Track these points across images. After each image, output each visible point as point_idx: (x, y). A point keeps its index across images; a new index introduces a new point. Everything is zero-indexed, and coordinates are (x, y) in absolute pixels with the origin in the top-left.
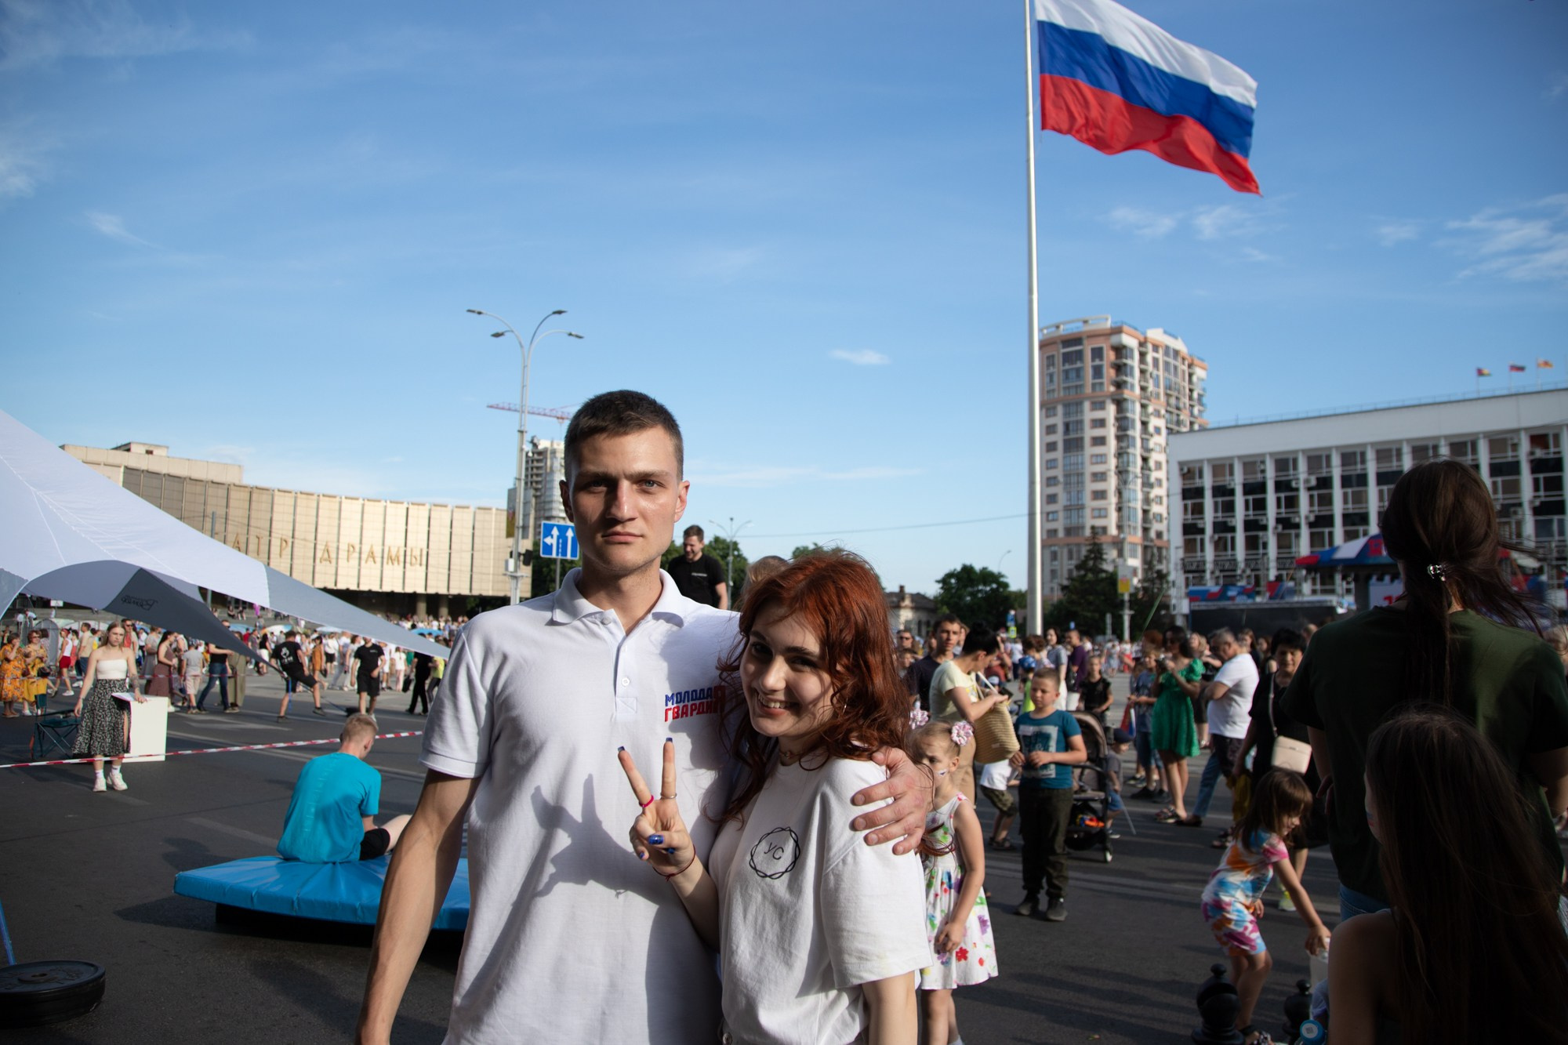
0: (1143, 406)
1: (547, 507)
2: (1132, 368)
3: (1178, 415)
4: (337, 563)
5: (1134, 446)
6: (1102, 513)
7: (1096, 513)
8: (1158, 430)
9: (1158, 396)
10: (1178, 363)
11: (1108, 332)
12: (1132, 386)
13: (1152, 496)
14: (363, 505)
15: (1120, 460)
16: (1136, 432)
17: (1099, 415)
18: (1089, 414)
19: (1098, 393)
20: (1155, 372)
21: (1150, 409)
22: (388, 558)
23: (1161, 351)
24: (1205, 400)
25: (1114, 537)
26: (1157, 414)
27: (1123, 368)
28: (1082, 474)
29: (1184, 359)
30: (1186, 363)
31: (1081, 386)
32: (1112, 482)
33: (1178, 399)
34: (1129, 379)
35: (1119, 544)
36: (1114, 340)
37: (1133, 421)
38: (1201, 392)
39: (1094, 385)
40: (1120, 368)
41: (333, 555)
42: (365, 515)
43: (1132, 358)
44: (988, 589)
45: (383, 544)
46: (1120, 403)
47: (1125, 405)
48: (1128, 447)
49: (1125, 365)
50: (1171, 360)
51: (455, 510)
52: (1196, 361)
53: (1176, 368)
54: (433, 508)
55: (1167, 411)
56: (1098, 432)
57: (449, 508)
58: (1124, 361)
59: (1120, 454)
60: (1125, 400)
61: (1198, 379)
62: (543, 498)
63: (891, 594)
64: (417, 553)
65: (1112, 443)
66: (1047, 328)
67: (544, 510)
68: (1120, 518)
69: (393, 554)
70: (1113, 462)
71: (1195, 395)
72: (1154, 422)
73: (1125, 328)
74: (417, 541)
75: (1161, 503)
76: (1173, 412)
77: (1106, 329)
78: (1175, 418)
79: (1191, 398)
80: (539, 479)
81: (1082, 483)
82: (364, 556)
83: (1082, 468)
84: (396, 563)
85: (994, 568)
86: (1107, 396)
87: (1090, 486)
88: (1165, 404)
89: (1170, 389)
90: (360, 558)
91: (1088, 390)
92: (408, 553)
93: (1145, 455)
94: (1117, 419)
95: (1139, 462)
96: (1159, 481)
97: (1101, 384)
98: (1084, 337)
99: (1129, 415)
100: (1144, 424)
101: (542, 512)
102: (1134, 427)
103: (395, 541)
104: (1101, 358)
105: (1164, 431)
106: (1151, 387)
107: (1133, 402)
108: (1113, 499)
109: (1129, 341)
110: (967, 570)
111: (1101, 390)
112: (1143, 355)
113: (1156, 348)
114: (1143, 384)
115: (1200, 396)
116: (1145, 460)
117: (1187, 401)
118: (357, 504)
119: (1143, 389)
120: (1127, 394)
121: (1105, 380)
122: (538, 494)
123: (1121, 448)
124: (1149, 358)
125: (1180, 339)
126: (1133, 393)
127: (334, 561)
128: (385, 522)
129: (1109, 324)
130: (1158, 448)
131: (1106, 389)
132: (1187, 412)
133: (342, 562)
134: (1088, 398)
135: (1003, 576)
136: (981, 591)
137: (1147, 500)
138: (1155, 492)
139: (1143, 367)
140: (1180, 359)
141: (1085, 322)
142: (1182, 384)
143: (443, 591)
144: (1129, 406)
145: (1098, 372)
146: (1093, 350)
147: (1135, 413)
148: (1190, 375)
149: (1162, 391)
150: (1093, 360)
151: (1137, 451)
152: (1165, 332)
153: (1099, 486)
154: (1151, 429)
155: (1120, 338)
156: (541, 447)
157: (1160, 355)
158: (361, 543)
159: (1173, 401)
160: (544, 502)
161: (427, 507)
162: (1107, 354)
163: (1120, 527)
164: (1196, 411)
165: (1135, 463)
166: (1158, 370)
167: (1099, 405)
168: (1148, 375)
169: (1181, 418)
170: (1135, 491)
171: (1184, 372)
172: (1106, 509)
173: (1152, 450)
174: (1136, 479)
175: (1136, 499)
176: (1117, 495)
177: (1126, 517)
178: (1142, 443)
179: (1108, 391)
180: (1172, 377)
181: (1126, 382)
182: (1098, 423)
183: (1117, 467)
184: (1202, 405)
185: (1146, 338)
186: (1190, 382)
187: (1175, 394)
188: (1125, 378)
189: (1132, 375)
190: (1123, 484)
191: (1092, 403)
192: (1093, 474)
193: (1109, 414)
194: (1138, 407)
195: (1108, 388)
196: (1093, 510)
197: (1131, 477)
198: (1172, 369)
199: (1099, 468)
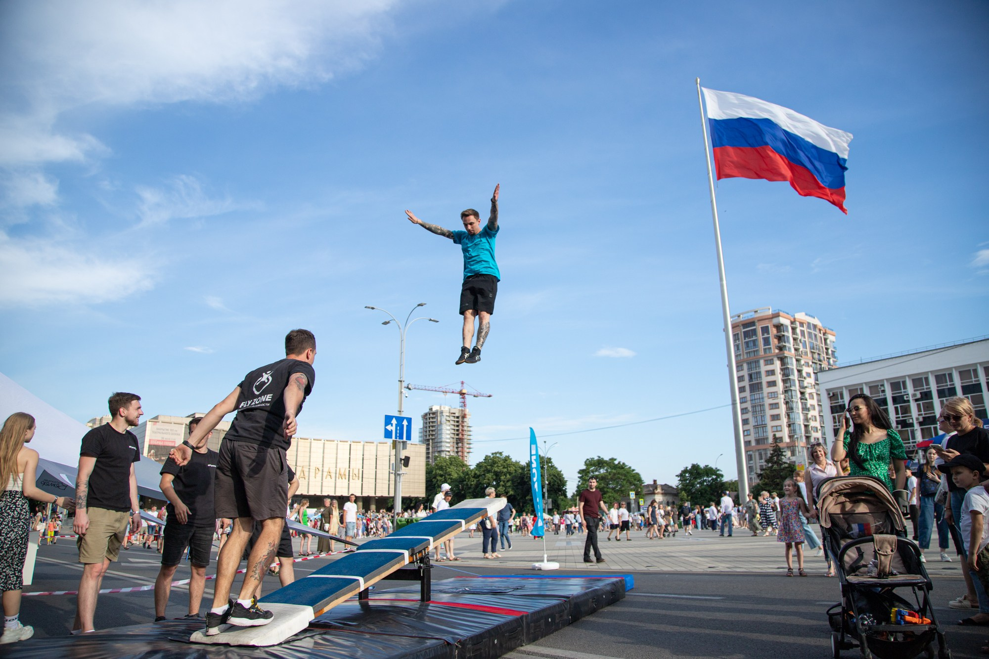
0: (798, 360)
1: (439, 445)
2: (788, 337)
3: (820, 365)
4: (309, 479)
5: (795, 385)
6: (779, 428)
7: (775, 429)
8: (809, 375)
9: (806, 353)
10: (817, 333)
11: (771, 316)
12: (789, 348)
13: (809, 416)
14: (324, 443)
15: (787, 395)
16: (795, 376)
17: (770, 367)
18: (764, 368)
19: (768, 354)
20: (803, 339)
21: (802, 362)
22: (339, 475)
23: (805, 326)
24: (836, 354)
25: (787, 443)
26: (807, 365)
27: (782, 338)
28: (763, 405)
29: (820, 330)
30: (822, 332)
31: (757, 351)
32: (783, 407)
33: (819, 354)
34: (787, 344)
35: (792, 448)
36: (775, 321)
37: (793, 369)
38: (833, 350)
39: (765, 350)
40: (780, 338)
41: (306, 474)
42: (325, 450)
43: (788, 331)
44: (710, 479)
45: (336, 467)
46: (782, 359)
47: (786, 360)
48: (791, 386)
49: (784, 335)
50: (812, 331)
51: (379, 444)
52: (828, 331)
53: (816, 336)
54: (366, 444)
55: (813, 362)
56: (771, 378)
57: (375, 444)
58: (783, 333)
59: (786, 391)
60: (786, 357)
61: (830, 341)
62: (436, 440)
63: (648, 486)
64: (356, 472)
65: (780, 386)
66: (735, 316)
68: (790, 431)
69: (342, 472)
70: (782, 396)
71: (830, 352)
72: (806, 370)
73: (781, 313)
74: (356, 465)
75: (816, 420)
76: (817, 362)
77: (769, 315)
78: (818, 367)
79: (827, 354)
80: (434, 429)
81: (764, 410)
82: (325, 474)
83: (763, 402)
84: (344, 479)
85: (713, 466)
86: (774, 356)
87: (769, 412)
88: (811, 358)
89: (813, 349)
90: (322, 477)
91: (762, 353)
92: (351, 472)
93: (802, 390)
94: (782, 370)
95: (799, 395)
96: (813, 406)
97: (770, 349)
98: (756, 321)
99: (789, 366)
100: (799, 371)
101: (436, 448)
102: (793, 374)
103: (343, 465)
104: (768, 332)
105: (813, 375)
106: (801, 349)
107: (791, 358)
108: (784, 420)
109: (784, 321)
110: (695, 467)
111: (770, 352)
112: (794, 329)
113: (802, 324)
114: (796, 347)
115: (833, 352)
116: (802, 393)
117: (825, 355)
118: (320, 444)
119: (796, 350)
120: (786, 353)
121: (772, 346)
122: (434, 437)
123: (786, 387)
124: (798, 331)
125: (816, 318)
126: (790, 353)
127: (307, 478)
128: (337, 454)
129: (770, 312)
130: (810, 386)
132: (826, 362)
133: (312, 478)
134: (762, 358)
135: (718, 470)
136: (705, 481)
137: (807, 419)
138: (811, 413)
139: (794, 336)
140: (817, 330)
141: (756, 312)
142: (821, 345)
143: (372, 494)
144: (789, 360)
145: (767, 341)
146: (762, 328)
147: (793, 365)
148: (825, 340)
149: (808, 350)
150: (763, 335)
151: (796, 388)
152: (806, 314)
153: (775, 412)
154: (804, 374)
155: (779, 320)
156: (434, 410)
157: (805, 329)
158: (323, 467)
159: (816, 356)
161: (362, 443)
162: (772, 330)
163: (790, 437)
164: (831, 361)
165: (796, 396)
166: (805, 338)
167: (770, 362)
168: (799, 341)
169: (823, 366)
170: (798, 413)
171: (821, 338)
172: (781, 426)
173: (806, 387)
174: (798, 405)
175: (799, 418)
176: (787, 416)
177: (794, 430)
178: (799, 383)
179: (774, 353)
180: (814, 341)
181: (785, 346)
182: (770, 373)
183: (784, 400)
184: (835, 358)
185: (795, 319)
186: (826, 343)
187: (817, 351)
188: (784, 344)
189: (789, 342)
190: (790, 409)
191: (765, 361)
192: (770, 404)
193: (776, 366)
194: (794, 360)
195: (774, 350)
196: (772, 427)
197: (795, 405)
198: (813, 337)
199: (773, 401)
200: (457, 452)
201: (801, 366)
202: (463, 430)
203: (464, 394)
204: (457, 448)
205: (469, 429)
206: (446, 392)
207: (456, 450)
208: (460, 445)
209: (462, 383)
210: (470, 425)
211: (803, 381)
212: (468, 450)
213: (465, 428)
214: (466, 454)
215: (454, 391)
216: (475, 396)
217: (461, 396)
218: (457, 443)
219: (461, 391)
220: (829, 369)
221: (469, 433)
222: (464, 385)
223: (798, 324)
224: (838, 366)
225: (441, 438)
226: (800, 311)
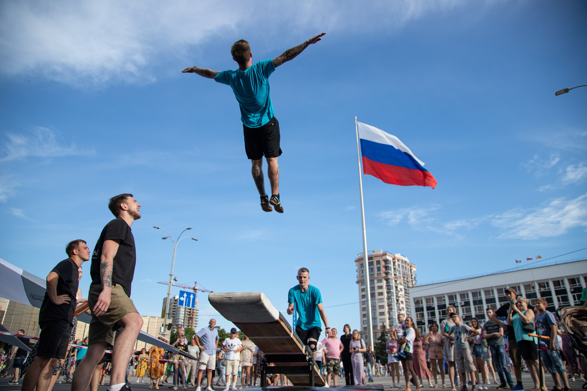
0: (396, 281)
2: (391, 267)
3: (408, 284)
5: (393, 296)
6: (383, 321)
7: (381, 321)
8: (401, 289)
9: (400, 277)
10: (406, 266)
11: (382, 255)
12: (391, 274)
15: (389, 301)
16: (394, 290)
17: (380, 284)
18: (377, 284)
19: (379, 277)
20: (399, 269)
21: (398, 282)
23: (400, 261)
24: (416, 279)
25: (388, 329)
26: (401, 284)
27: (388, 268)
28: (375, 306)
29: (408, 264)
30: (409, 266)
31: (373, 274)
32: (386, 308)
33: (407, 278)
34: (390, 271)
36: (384, 257)
37: (392, 286)
38: (415, 276)
39: (378, 274)
40: (386, 268)
43: (391, 264)
46: (387, 280)
47: (389, 281)
48: (391, 296)
49: (388, 266)
50: (404, 265)
52: (412, 265)
53: (406, 267)
55: (404, 283)
56: (380, 291)
58: (388, 265)
59: (389, 298)
60: (389, 279)
61: (414, 271)
62: (175, 317)
65: (385, 295)
66: (360, 254)
67: (176, 322)
68: (390, 322)
70: (386, 300)
71: (413, 277)
72: (400, 287)
73: (388, 253)
76: (406, 283)
77: (381, 254)
78: (407, 285)
79: (412, 278)
80: (175, 310)
81: (376, 309)
83: (375, 304)
86: (383, 278)
87: (379, 311)
88: (403, 280)
89: (404, 275)
91: (376, 275)
93: (397, 298)
94: (387, 286)
96: (403, 308)
97: (380, 273)
98: (373, 257)
99: (391, 284)
100: (396, 287)
101: (175, 323)
102: (393, 289)
104: (380, 264)
105: (403, 290)
106: (398, 274)
107: (392, 279)
108: (387, 316)
109: (389, 258)
111: (381, 275)
112: (394, 263)
113: (398, 260)
114: (395, 273)
115: (415, 277)
116: (397, 300)
117: (410, 279)
119: (395, 275)
120: (389, 277)
121: (381, 272)
122: (174, 316)
123: (389, 296)
124: (396, 264)
125: (406, 257)
126: (392, 276)
129: (382, 252)
130: (401, 296)
131: (382, 275)
132: (411, 283)
134: (376, 278)
139: (394, 267)
140: (407, 264)
141: (374, 252)
142: (408, 273)
144: (391, 281)
145: (379, 269)
146: (377, 261)
147: (393, 283)
148: (411, 270)
149: (401, 275)
150: (377, 265)
151: (394, 298)
152: (401, 255)
153: (382, 310)
154: (399, 289)
155: (386, 257)
156: (176, 298)
157: (400, 263)
159: (406, 279)
160: (176, 319)
162: (382, 263)
163: (390, 326)
164: (414, 282)
165: (394, 301)
166: (400, 268)
167: (380, 281)
168: (396, 270)
169: (409, 285)
170: (395, 312)
171: (408, 269)
172: (385, 319)
173: (400, 297)
174: (395, 307)
175: (395, 315)
176: (388, 313)
177: (392, 322)
178: (396, 294)
179: (383, 276)
180: (405, 271)
181: (389, 272)
182: (380, 287)
183: (388, 303)
184: (415, 280)
185: (395, 257)
186: (411, 272)
187: (406, 277)
188: (388, 271)
189: (391, 270)
190: (390, 309)
191: (378, 280)
192: (380, 306)
193: (384, 284)
194: (394, 281)
195: (383, 275)
196: (380, 319)
197: (393, 307)
198: (404, 268)
199: (381, 304)
200: (188, 326)
201: (397, 284)
202: (193, 312)
203: (196, 289)
204: (188, 323)
205: (197, 311)
206: (185, 288)
207: (188, 325)
208: (191, 321)
209: (196, 283)
210: (198, 309)
211: (398, 293)
212: (195, 325)
213: (195, 311)
214: (193, 327)
215: (190, 287)
216: (202, 291)
217: (194, 291)
218: (189, 320)
219: (194, 287)
220: (412, 287)
221: (197, 314)
222: (197, 284)
223: (396, 260)
224: (417, 285)
225: (179, 316)
226: (398, 253)
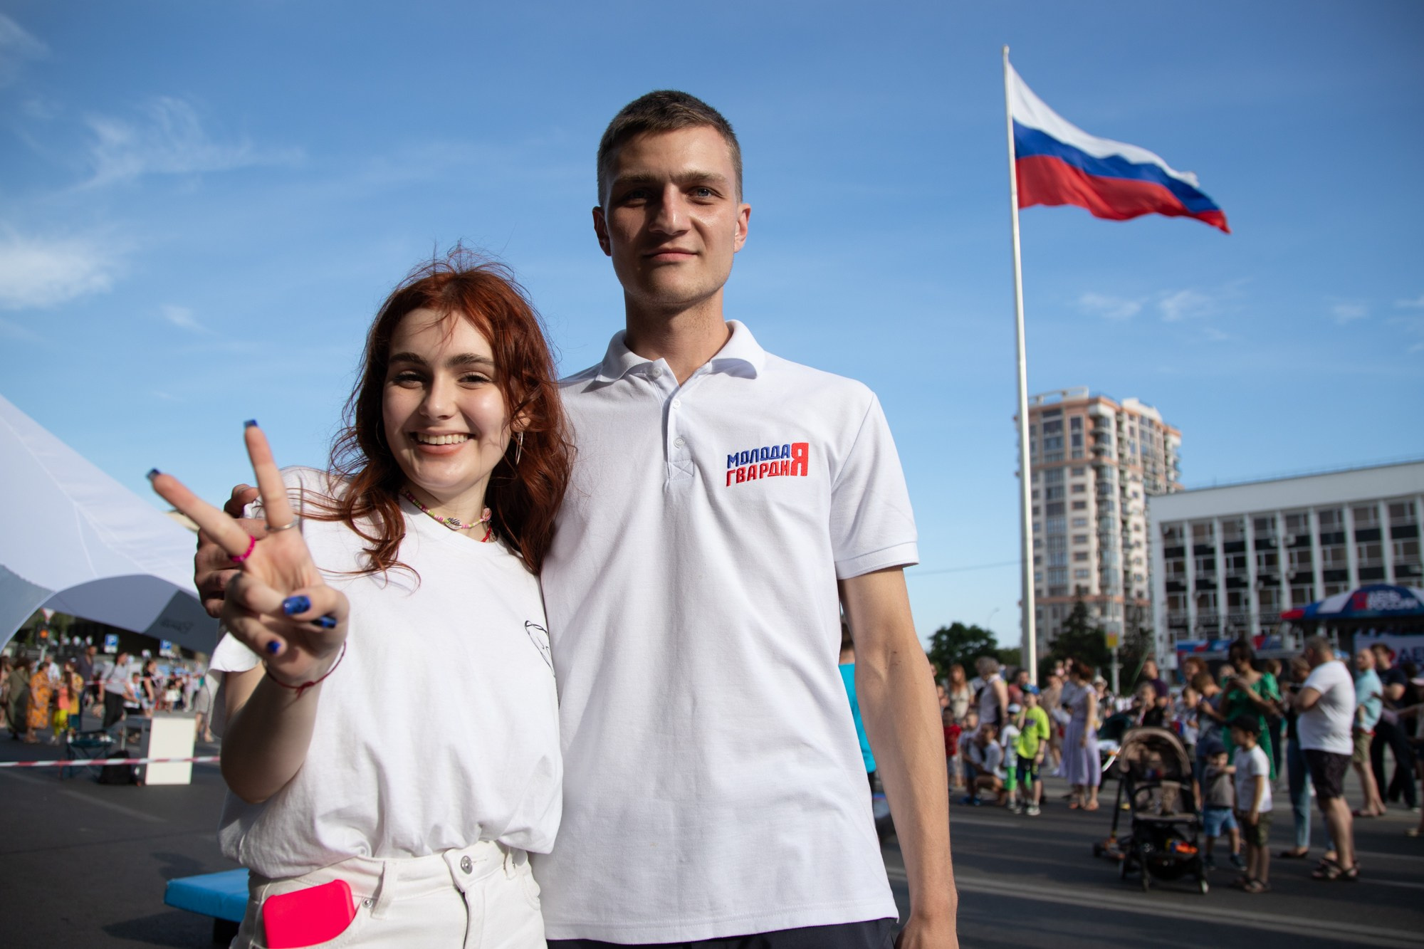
0: (1122, 472)
2: (1109, 436)
3: (1154, 481)
5: (1114, 509)
6: (1084, 574)
7: (1078, 574)
8: (1135, 495)
9: (1134, 462)
10: (1153, 431)
11: (1086, 402)
12: (1110, 454)
13: (1132, 557)
15: (1101, 523)
16: (1115, 496)
17: (1079, 480)
18: (1069, 480)
19: (1078, 460)
20: (1132, 440)
21: (1128, 475)
23: (1136, 419)
24: (1180, 466)
25: (1096, 596)
26: (1134, 479)
27: (1101, 436)
28: (1064, 537)
29: (1158, 427)
30: (1161, 431)
31: (1061, 454)
32: (1094, 543)
33: (1154, 464)
34: (1107, 446)
35: (1102, 603)
36: (1092, 410)
37: (1112, 486)
38: (1176, 458)
39: (1074, 453)
40: (1098, 436)
43: (1109, 426)
44: (978, 644)
46: (1099, 469)
47: (1104, 471)
48: (1108, 510)
49: (1103, 433)
52: (1170, 429)
53: (1151, 436)
55: (1144, 476)
56: (1079, 497)
58: (1102, 429)
59: (1101, 517)
60: (1104, 466)
61: (1173, 445)
65: (1092, 508)
68: (1101, 579)
70: (1093, 524)
71: (1171, 461)
72: (1132, 487)
73: (1103, 399)
75: (1141, 564)
76: (1150, 477)
77: (1084, 400)
78: (1151, 483)
79: (1166, 464)
81: (1065, 545)
83: (1065, 531)
85: (983, 625)
86: (1086, 463)
87: (1073, 548)
88: (1142, 469)
89: (1146, 455)
91: (1068, 457)
93: (1125, 517)
94: (1097, 484)
95: (1119, 525)
96: (1139, 543)
97: (1080, 452)
98: (1063, 407)
99: (1108, 480)
100: (1123, 489)
102: (1112, 491)
104: (1080, 427)
105: (1142, 496)
106: (1128, 454)
107: (1111, 468)
108: (1094, 562)
109: (1106, 410)
110: (957, 627)
111: (1081, 456)
112: (1119, 424)
113: (1131, 417)
114: (1121, 450)
115: (1175, 463)
116: (1124, 523)
117: (1162, 466)
119: (1121, 456)
120: (1105, 460)
121: (1084, 448)
123: (1101, 511)
124: (1126, 426)
125: (1154, 409)
126: (1111, 459)
129: (1086, 395)
130: (1136, 512)
131: (1085, 456)
132: (1163, 477)
134: (1069, 464)
135: (992, 634)
136: (970, 647)
137: (1127, 562)
138: (1135, 553)
139: (1120, 434)
140: (1155, 427)
141: (1064, 394)
142: (1158, 451)
144: (1107, 471)
145: (1077, 440)
146: (1072, 420)
147: (1114, 478)
148: (1165, 442)
149: (1138, 457)
150: (1072, 429)
151: (1116, 514)
152: (1140, 402)
153: (1081, 548)
154: (1129, 494)
155: (1098, 408)
157: (1136, 424)
159: (1149, 467)
162: (1086, 424)
163: (1101, 587)
164: (1172, 475)
165: (1115, 525)
166: (1134, 437)
167: (1079, 471)
168: (1125, 443)
169: (1158, 483)
170: (1116, 552)
171: (1159, 439)
172: (1088, 570)
173: (1131, 513)
174: (1116, 540)
175: (1117, 560)
176: (1098, 556)
177: (1108, 578)
178: (1121, 506)
179: (1087, 459)
180: (1148, 445)
181: (1103, 449)
182: (1078, 488)
183: (1097, 530)
184: (1177, 471)
185: (1122, 408)
186: (1165, 448)
187: (1152, 460)
188: (1103, 446)
189: (1110, 443)
190: (1103, 547)
191: (1072, 469)
192: (1075, 536)
193: (1089, 479)
194: (1116, 473)
195: (1087, 455)
196: (1075, 570)
197: (1112, 539)
198: (1147, 437)
199: (1080, 531)
201: (1126, 481)
211: (1126, 504)
220: (1167, 491)
224: (1180, 488)
226: (1130, 396)
